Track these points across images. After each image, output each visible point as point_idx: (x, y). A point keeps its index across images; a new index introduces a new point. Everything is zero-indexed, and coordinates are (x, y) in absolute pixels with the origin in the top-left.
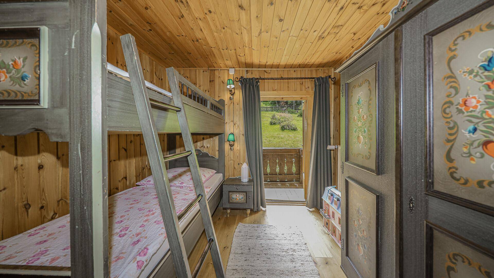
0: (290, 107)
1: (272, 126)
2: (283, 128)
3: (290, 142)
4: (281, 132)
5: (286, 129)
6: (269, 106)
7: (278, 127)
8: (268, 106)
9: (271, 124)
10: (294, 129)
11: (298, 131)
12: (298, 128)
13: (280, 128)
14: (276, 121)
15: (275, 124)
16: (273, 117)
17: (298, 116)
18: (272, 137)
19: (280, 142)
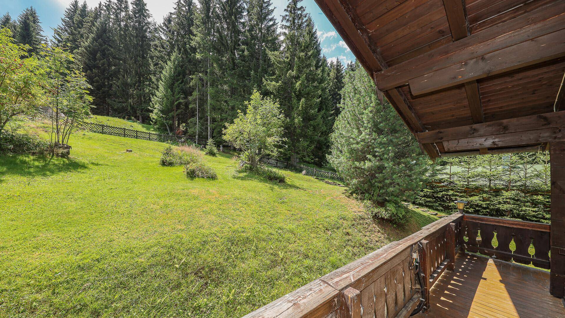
0: (191, 139)
1: (165, 168)
2: (192, 175)
3: (214, 206)
4: (189, 184)
5: (198, 176)
6: (154, 133)
7: (180, 171)
8: (152, 132)
9: (164, 163)
10: (212, 178)
11: (219, 180)
12: (217, 175)
13: (185, 173)
14: (174, 160)
15: (171, 164)
16: (168, 152)
17: (207, 153)
18: (171, 195)
19: (191, 207)
